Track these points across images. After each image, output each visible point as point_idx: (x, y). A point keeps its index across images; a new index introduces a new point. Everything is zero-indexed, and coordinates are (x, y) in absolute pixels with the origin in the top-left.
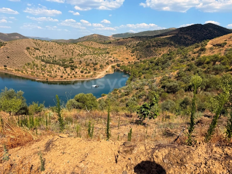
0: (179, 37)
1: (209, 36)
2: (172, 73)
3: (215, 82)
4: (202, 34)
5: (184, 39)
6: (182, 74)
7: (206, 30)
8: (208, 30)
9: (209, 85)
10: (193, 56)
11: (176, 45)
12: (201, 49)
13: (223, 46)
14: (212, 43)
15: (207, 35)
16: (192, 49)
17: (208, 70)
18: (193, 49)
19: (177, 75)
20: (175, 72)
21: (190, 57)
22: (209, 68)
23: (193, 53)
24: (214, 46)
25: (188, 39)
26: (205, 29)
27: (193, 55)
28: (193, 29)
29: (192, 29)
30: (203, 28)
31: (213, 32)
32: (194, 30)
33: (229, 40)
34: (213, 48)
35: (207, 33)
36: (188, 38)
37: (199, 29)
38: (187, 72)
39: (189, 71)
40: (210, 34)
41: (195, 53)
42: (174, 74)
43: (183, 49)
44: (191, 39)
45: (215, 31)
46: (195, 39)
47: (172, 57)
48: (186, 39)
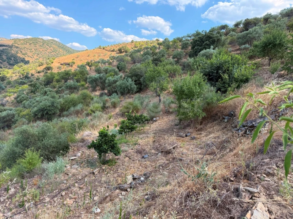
0: (14, 51)
1: (54, 55)
2: (7, 99)
3: (71, 102)
4: (45, 51)
5: (21, 54)
6: (23, 97)
7: (50, 47)
8: (52, 47)
9: (64, 108)
10: (38, 76)
11: (10, 62)
12: (47, 68)
13: (72, 66)
14: (59, 62)
15: (52, 54)
16: (34, 67)
17: (60, 89)
18: (36, 68)
19: (16, 100)
20: (11, 97)
21: (33, 78)
22: (60, 87)
23: (37, 73)
24: (61, 64)
25: (28, 56)
26: (48, 46)
27: (36, 75)
28: (33, 43)
29: (31, 43)
30: (46, 44)
31: (58, 51)
32: (34, 45)
33: (77, 60)
34: (61, 67)
35: (51, 51)
36: (27, 54)
37: (41, 44)
38: (31, 94)
39: (32, 93)
40: (55, 53)
41: (39, 72)
42: (9, 100)
43: (22, 67)
44: (31, 56)
45: (60, 50)
46: (37, 56)
47: (6, 78)
48: (24, 55)
